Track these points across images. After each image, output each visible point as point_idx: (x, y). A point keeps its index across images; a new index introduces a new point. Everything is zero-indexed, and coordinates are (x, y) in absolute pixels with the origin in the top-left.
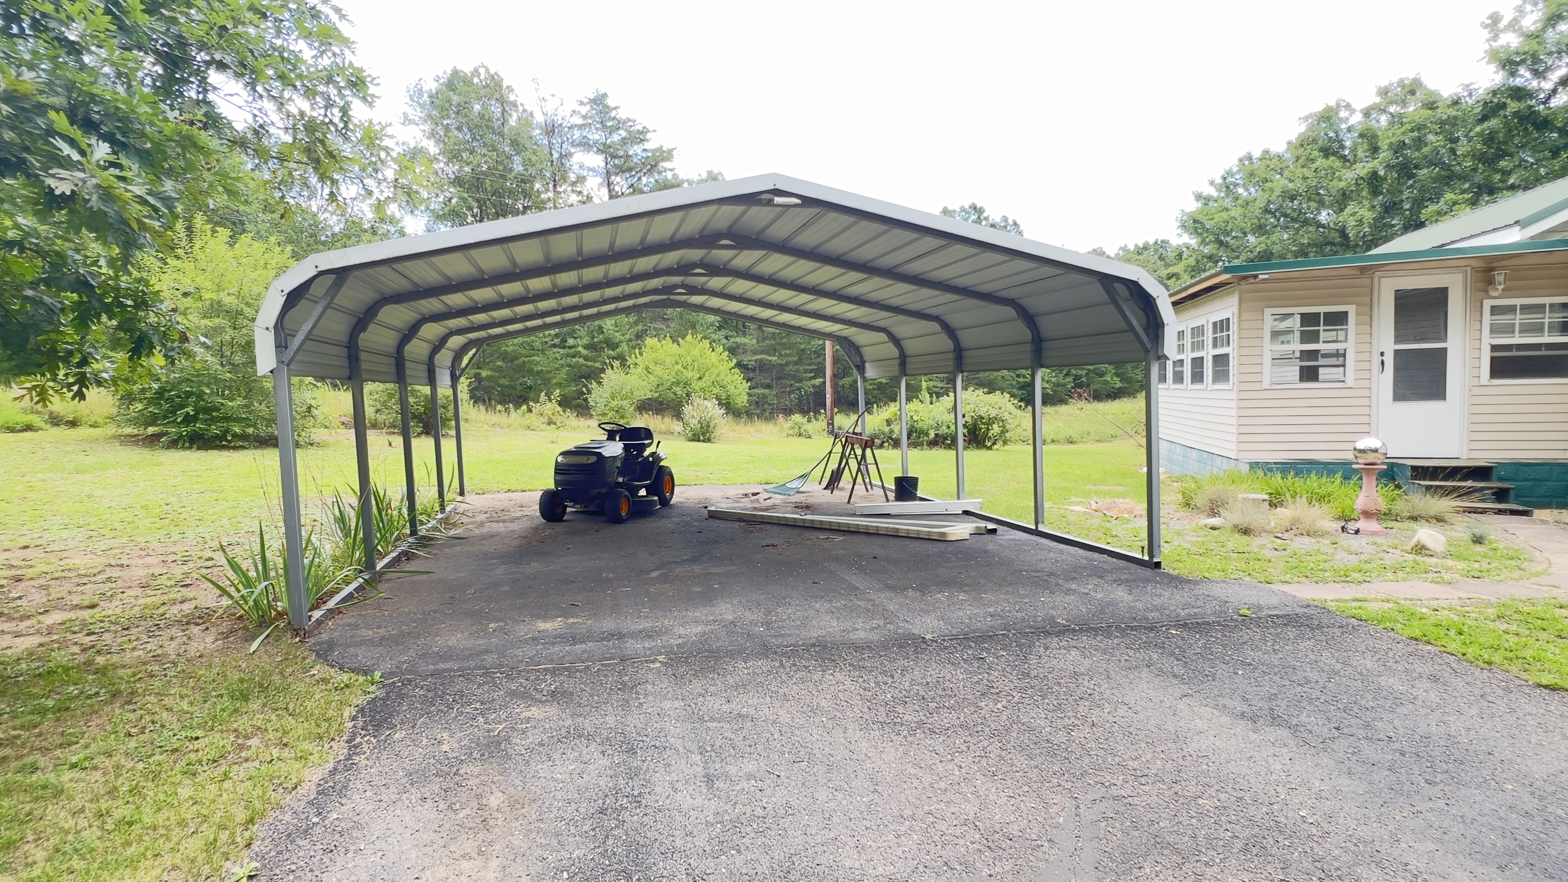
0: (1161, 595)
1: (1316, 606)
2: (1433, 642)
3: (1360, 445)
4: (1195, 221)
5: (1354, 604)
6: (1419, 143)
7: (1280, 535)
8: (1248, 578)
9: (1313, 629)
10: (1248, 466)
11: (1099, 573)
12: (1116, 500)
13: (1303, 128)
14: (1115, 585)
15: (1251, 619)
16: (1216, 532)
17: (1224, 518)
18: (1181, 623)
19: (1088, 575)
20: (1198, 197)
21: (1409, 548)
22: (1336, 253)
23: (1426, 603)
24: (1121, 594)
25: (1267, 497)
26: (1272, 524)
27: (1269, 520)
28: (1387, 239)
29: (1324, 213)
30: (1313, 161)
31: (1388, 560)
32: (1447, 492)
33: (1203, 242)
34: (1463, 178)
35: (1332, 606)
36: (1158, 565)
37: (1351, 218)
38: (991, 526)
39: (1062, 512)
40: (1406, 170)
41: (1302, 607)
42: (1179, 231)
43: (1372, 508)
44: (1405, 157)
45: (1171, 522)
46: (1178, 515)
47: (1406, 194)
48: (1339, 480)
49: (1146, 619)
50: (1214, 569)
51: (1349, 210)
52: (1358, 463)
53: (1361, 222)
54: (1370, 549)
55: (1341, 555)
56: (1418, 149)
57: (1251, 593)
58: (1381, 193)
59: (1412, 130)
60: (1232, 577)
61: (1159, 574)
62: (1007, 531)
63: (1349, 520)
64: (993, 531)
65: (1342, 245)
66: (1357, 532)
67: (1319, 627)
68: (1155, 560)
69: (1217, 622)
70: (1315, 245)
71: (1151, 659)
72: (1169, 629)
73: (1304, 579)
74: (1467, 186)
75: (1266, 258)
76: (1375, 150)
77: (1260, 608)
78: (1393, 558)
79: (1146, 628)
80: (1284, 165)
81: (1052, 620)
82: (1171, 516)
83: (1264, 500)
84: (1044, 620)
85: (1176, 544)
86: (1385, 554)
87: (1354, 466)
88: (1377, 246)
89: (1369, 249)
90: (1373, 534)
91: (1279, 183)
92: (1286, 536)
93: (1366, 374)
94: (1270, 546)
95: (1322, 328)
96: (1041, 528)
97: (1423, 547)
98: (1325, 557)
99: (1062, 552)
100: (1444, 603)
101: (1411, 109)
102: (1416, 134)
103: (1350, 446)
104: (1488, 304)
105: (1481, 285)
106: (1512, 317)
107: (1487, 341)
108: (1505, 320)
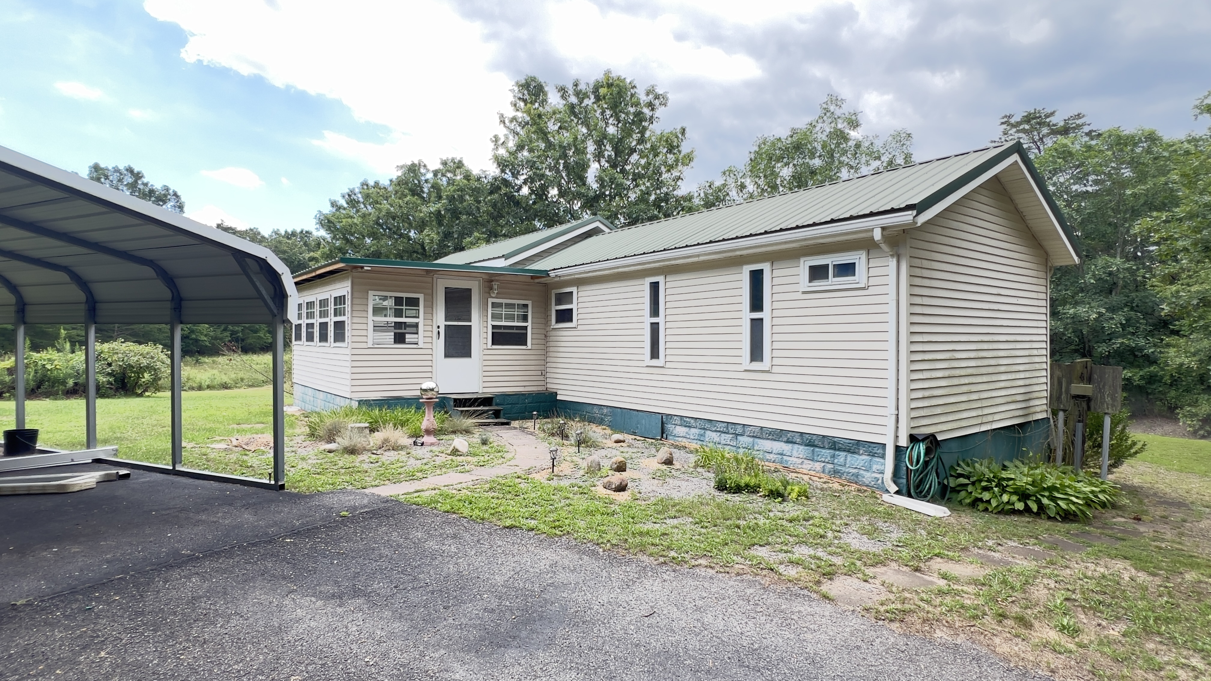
0: (282, 511)
1: (392, 500)
2: (456, 511)
3: (424, 387)
4: (329, 221)
5: (416, 495)
6: (462, 199)
7: (375, 452)
8: (350, 487)
9: (388, 517)
10: (357, 403)
11: (229, 501)
12: (255, 436)
13: (400, 173)
14: (243, 510)
15: (348, 518)
16: (332, 455)
17: (339, 444)
18: (296, 531)
19: (219, 505)
20: (333, 204)
21: (449, 452)
22: (419, 259)
23: (455, 487)
24: (248, 517)
25: (367, 425)
26: (372, 444)
27: (369, 442)
28: (446, 254)
29: (413, 232)
30: (406, 196)
31: (439, 461)
32: (470, 414)
33: (334, 238)
34: (483, 225)
35: (402, 498)
36: (282, 487)
37: (427, 238)
38: (123, 472)
39: (204, 450)
40: (455, 214)
41: (383, 502)
42: (318, 226)
43: (431, 427)
44: (455, 206)
45: (299, 450)
46: (305, 444)
47: (455, 229)
48: (413, 411)
49: (267, 534)
50: (326, 484)
51: (425, 232)
52: (423, 398)
53: (432, 241)
54: (429, 455)
55: (412, 461)
56: (461, 203)
57: (350, 498)
58: (443, 225)
59: (458, 190)
60: (339, 487)
61: (281, 495)
62: (142, 475)
63: (419, 437)
64: (127, 476)
65: (423, 254)
66: (422, 444)
67: (393, 515)
68: (280, 483)
69: (324, 525)
70: (407, 252)
71: (266, 567)
72: (285, 539)
73: (387, 482)
74: (484, 230)
75: (376, 256)
76: (440, 198)
77: (355, 508)
78: (442, 459)
79: (265, 542)
80: (389, 195)
81: (176, 553)
82: (299, 445)
83: (366, 428)
84: (167, 554)
85: (300, 467)
86: (436, 458)
87: (421, 400)
88: (441, 258)
89: (436, 259)
90: (432, 444)
91: (385, 205)
92: (379, 452)
93: (429, 340)
94: (368, 461)
95: (404, 307)
96: (179, 468)
97: (457, 450)
98: (401, 464)
99: (197, 487)
100: (464, 485)
101: (458, 178)
102: (460, 193)
103: (418, 387)
104: (490, 301)
105: (487, 290)
106: (501, 309)
107: (491, 323)
108: (497, 311)
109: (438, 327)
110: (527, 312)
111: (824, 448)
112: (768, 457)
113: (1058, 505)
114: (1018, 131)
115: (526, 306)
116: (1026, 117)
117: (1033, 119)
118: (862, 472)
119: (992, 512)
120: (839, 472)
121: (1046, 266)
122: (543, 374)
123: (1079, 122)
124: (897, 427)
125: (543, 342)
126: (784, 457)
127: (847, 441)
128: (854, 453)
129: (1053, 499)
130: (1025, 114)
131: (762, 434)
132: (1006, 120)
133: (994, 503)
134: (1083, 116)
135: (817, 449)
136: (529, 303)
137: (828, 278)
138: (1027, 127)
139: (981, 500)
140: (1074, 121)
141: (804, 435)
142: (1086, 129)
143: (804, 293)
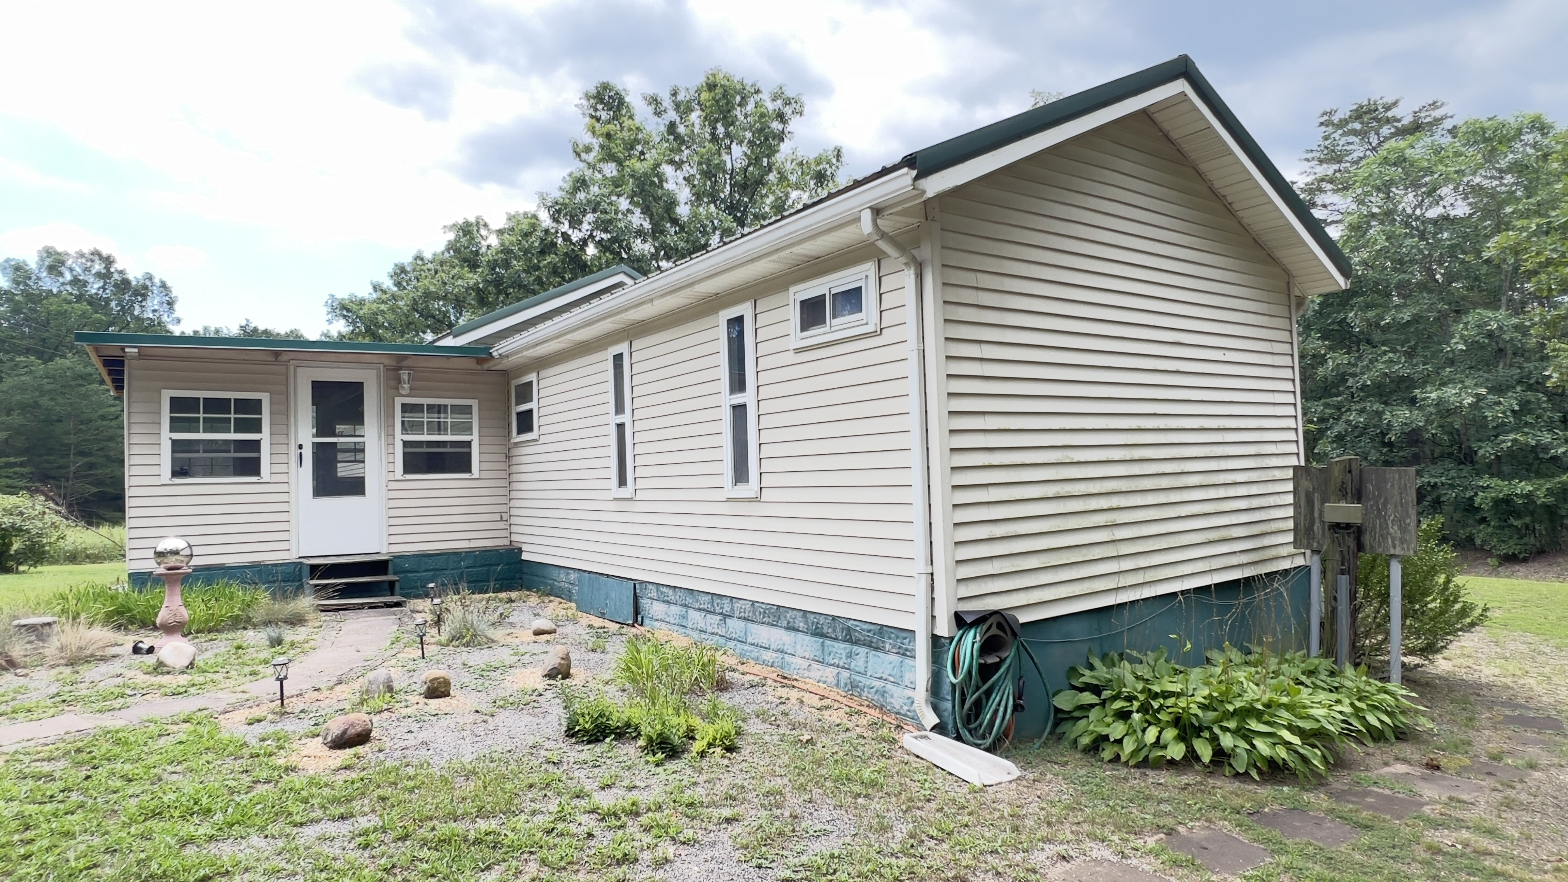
43: (169, 620)
66: (150, 651)
93: (284, 468)
95: (232, 416)
104: (399, 401)
105: (392, 383)
106: (421, 415)
107: (400, 437)
108: (415, 418)
109: (300, 447)
110: (471, 418)
111: (836, 639)
112: (764, 657)
113: (1253, 746)
114: (1345, 134)
115: (467, 410)
116: (1356, 110)
117: (1366, 113)
118: (889, 686)
119: (1126, 763)
120: (857, 686)
121: (1289, 295)
122: (505, 518)
123: (1437, 114)
124: (933, 599)
125: (503, 466)
126: (786, 656)
127: (865, 627)
128: (877, 649)
129: (1247, 735)
130: (1355, 107)
131: (754, 613)
132: (1326, 118)
133: (1129, 746)
134: (1442, 104)
135: (828, 642)
136: (474, 403)
137: (825, 322)
138: (1357, 126)
139: (1106, 738)
140: (1428, 113)
141: (808, 615)
142: (1448, 124)
143: (798, 351)
